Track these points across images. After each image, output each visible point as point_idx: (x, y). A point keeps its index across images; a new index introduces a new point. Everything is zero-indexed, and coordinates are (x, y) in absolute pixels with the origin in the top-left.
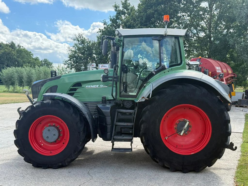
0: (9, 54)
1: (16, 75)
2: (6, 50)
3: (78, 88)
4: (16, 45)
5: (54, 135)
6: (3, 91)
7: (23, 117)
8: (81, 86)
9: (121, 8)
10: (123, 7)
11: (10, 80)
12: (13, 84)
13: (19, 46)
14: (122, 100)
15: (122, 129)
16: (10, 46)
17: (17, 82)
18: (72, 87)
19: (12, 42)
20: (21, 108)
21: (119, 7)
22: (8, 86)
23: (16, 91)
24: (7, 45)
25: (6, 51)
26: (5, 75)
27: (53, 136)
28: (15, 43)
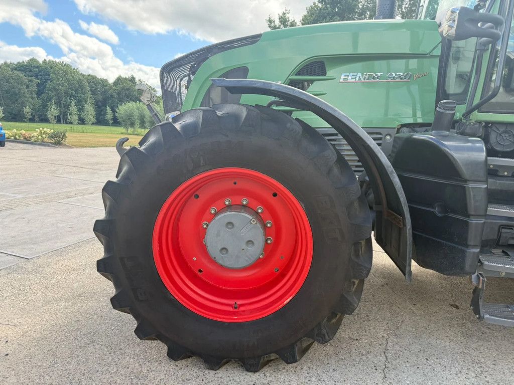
0: (128, 90)
1: (136, 113)
2: (124, 84)
3: (312, 81)
4: (137, 80)
5: (250, 242)
6: (120, 132)
7: (129, 172)
8: (324, 73)
9: (277, 23)
10: (280, 22)
11: (129, 119)
12: (132, 125)
13: (139, 80)
14: (480, 122)
15: (503, 230)
16: (130, 81)
17: (137, 122)
18: (296, 75)
19: (132, 76)
20: (128, 139)
21: (274, 22)
22: (126, 127)
23: (136, 133)
24: (126, 79)
25: (124, 86)
26: (122, 112)
27: (244, 246)
28: (135, 76)
